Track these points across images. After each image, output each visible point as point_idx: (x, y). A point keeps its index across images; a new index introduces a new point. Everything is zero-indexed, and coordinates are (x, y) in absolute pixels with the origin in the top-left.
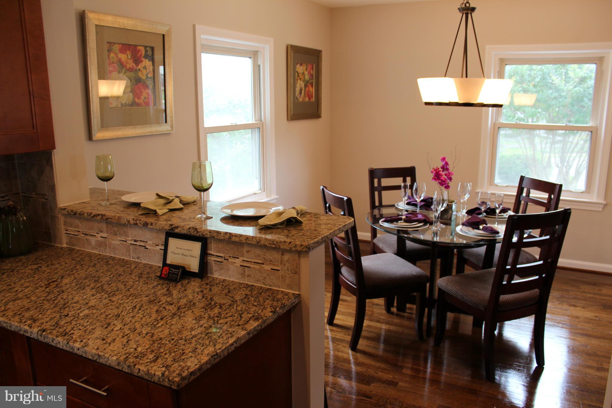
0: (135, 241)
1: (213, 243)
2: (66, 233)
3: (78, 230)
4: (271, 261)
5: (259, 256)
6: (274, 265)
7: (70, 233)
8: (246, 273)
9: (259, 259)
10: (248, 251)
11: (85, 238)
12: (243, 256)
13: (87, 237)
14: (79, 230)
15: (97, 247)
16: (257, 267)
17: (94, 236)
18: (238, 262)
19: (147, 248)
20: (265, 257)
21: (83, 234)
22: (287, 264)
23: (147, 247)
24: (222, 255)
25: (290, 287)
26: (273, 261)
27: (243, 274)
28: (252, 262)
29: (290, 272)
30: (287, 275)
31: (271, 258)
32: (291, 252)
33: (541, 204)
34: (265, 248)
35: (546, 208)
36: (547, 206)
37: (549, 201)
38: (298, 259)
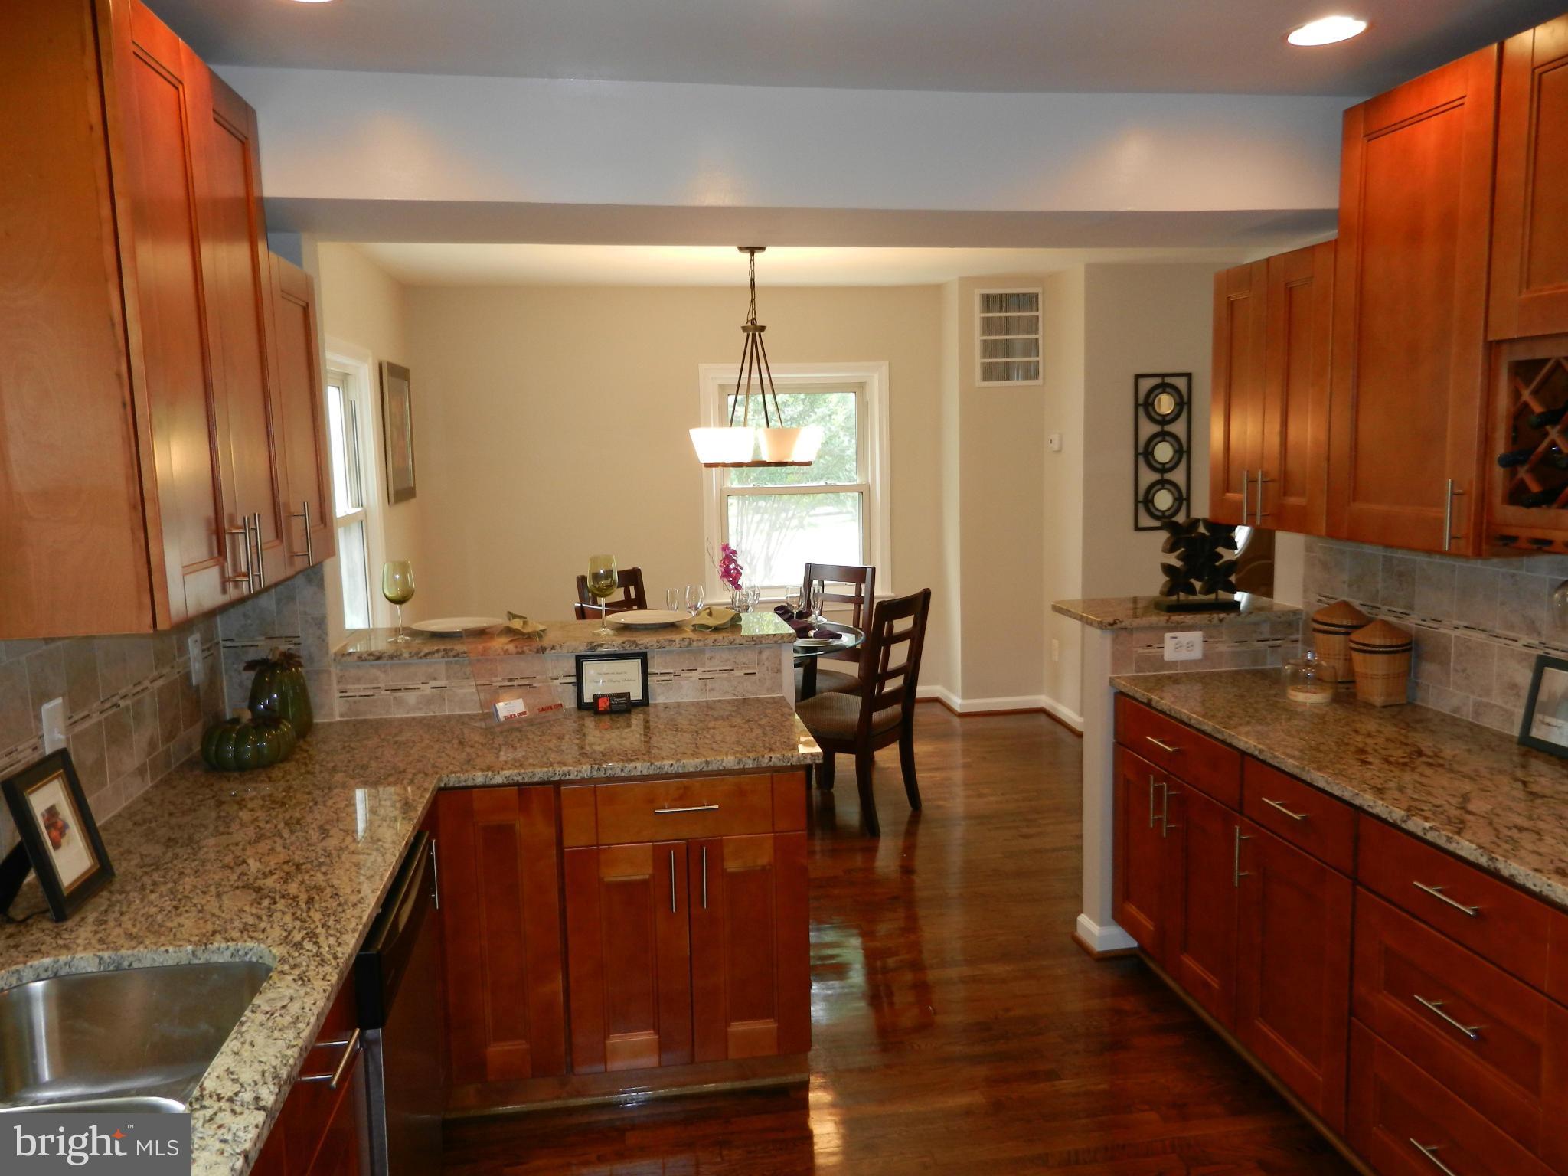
0: (510, 680)
1: (656, 658)
2: (341, 697)
3: (375, 686)
4: (744, 664)
5: (726, 661)
6: (749, 668)
7: (352, 694)
8: (708, 688)
9: (727, 665)
10: (711, 659)
11: (392, 698)
12: (703, 665)
13: (398, 694)
14: (379, 685)
15: (421, 706)
16: (725, 675)
17: (415, 688)
18: (695, 675)
19: (535, 687)
20: (736, 661)
21: (386, 690)
22: (767, 664)
23: (535, 685)
24: (671, 671)
25: (770, 690)
26: (747, 663)
27: (703, 690)
28: (716, 671)
29: (770, 673)
30: (768, 677)
31: (745, 660)
32: (771, 648)
33: (847, 599)
34: (736, 648)
35: (855, 604)
36: (857, 600)
37: (858, 593)
38: (781, 655)
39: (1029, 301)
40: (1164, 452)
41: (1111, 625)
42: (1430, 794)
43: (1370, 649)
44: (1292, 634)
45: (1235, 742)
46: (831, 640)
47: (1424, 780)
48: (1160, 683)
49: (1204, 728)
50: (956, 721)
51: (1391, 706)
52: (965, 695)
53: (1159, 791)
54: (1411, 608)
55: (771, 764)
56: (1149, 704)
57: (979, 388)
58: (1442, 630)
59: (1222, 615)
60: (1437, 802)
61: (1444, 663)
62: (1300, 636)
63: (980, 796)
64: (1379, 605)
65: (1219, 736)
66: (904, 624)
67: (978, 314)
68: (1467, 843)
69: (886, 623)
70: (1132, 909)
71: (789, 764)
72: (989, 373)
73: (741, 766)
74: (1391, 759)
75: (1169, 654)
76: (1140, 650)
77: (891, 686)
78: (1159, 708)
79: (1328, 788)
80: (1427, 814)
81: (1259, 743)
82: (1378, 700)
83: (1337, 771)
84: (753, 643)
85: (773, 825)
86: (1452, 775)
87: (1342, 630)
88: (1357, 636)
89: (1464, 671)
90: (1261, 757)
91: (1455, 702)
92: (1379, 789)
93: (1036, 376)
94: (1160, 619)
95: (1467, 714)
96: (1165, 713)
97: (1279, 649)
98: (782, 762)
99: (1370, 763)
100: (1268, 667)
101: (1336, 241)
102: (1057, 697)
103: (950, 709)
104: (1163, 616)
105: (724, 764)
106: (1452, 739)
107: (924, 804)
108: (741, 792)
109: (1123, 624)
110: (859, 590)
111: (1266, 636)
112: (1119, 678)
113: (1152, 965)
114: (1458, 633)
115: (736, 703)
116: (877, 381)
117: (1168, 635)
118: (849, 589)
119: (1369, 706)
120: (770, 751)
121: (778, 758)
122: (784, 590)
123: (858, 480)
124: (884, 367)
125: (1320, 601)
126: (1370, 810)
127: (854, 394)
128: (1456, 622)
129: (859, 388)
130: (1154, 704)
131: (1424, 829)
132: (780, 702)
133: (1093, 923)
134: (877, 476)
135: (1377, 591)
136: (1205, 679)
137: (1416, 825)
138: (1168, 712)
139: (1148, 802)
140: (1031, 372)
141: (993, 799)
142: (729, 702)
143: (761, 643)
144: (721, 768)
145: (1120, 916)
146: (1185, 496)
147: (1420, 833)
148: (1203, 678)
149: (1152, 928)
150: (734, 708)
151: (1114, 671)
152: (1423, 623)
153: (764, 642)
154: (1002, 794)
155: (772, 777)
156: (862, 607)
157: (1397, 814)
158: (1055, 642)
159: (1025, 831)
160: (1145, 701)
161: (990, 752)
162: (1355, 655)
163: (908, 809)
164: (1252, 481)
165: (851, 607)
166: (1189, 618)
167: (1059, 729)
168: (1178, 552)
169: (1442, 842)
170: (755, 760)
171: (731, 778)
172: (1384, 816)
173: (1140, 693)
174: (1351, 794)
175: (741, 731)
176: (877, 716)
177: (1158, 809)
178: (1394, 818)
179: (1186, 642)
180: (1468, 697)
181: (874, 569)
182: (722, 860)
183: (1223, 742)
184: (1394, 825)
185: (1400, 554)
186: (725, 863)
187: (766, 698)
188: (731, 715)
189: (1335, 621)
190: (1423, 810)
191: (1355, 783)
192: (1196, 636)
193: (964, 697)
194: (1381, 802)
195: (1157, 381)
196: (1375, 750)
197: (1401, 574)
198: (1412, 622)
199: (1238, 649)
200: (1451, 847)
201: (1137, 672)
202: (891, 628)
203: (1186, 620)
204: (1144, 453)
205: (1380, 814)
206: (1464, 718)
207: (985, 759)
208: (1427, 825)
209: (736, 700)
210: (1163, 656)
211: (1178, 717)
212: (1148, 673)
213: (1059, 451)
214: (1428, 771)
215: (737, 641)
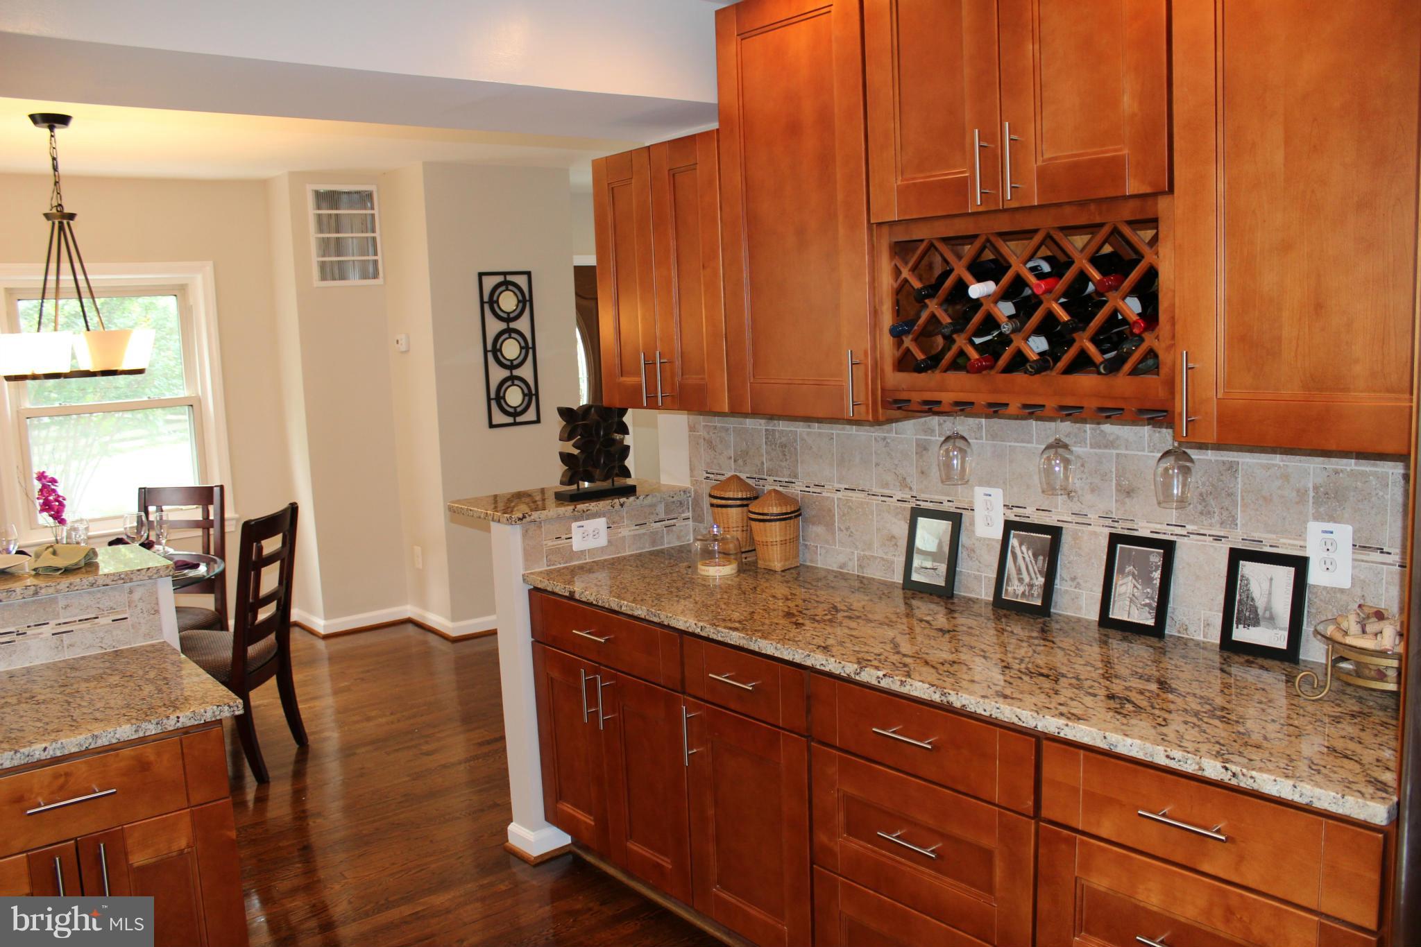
4: (111, 608)
5: (87, 607)
6: (117, 612)
8: (66, 643)
9: (88, 613)
10: (65, 607)
12: (56, 616)
16: (87, 625)
18: (47, 630)
20: (100, 606)
22: (140, 605)
25: (148, 635)
26: (115, 607)
27: (59, 647)
28: (75, 621)
29: (145, 615)
30: (142, 621)
31: (112, 604)
32: (144, 585)
33: (195, 524)
34: (99, 591)
35: (203, 528)
36: (206, 524)
37: (205, 517)
38: (156, 592)
39: (365, 198)
40: (511, 349)
41: (520, 519)
42: (865, 644)
43: (768, 517)
44: (683, 512)
45: (674, 623)
46: (186, 571)
47: (854, 633)
48: (574, 572)
49: (636, 613)
50: (321, 644)
51: (788, 569)
52: (328, 614)
53: (591, 685)
54: (796, 476)
55: (179, 725)
56: (571, 597)
57: (317, 288)
58: (824, 494)
59: (622, 500)
60: (877, 651)
61: (830, 526)
62: (690, 514)
63: (368, 719)
64: (766, 477)
65: (656, 620)
66: (272, 545)
67: (311, 211)
68: (921, 683)
69: (255, 544)
70: (567, 808)
71: (202, 722)
72: (326, 272)
73: (141, 734)
74: (817, 618)
75: (578, 544)
76: (550, 543)
77: (264, 614)
78: (584, 599)
79: (777, 654)
80: (875, 663)
81: (699, 621)
82: (778, 565)
83: (781, 637)
84: (122, 581)
85: (188, 800)
86: (873, 625)
87: (739, 502)
88: (754, 507)
89: (847, 529)
90: (703, 634)
91: (842, 558)
92: (824, 648)
93: (376, 276)
94: (567, 509)
95: (853, 569)
96: (591, 604)
97: (674, 528)
98: (192, 720)
99: (803, 624)
100: (666, 546)
101: (718, 130)
102: (424, 605)
103: (312, 632)
104: (568, 505)
105: (117, 736)
106: (853, 592)
107: (311, 738)
108: (143, 766)
109: (532, 517)
110: (206, 513)
111: (662, 516)
112: (532, 573)
113: (589, 858)
114: (839, 495)
115: (106, 657)
116: (201, 283)
117: (574, 525)
118: (195, 513)
119: (771, 572)
120: (174, 711)
121: (186, 717)
122: (122, 520)
123: (183, 393)
124: (209, 267)
125: (707, 478)
126: (822, 668)
127: (174, 297)
128: (837, 486)
129: (180, 291)
130: (577, 596)
131: (878, 677)
132: (160, 650)
133: (528, 831)
134: (208, 387)
135: (763, 463)
136: (614, 565)
137: (869, 676)
138: (594, 602)
139: (581, 696)
140: (369, 271)
141: (383, 720)
142: (96, 657)
143: (131, 580)
144: (114, 741)
145: (554, 817)
146: (534, 392)
147: (874, 682)
148: (613, 564)
149: (593, 823)
150: (108, 664)
151: (526, 569)
152: (807, 489)
153: (135, 579)
154: (392, 714)
155: (181, 741)
156: (212, 531)
157: (849, 669)
158: (418, 549)
159: (425, 748)
160: (567, 594)
161: (368, 671)
162: (754, 524)
163: (293, 747)
164: (650, 364)
165: (199, 532)
166: (593, 506)
167: (432, 639)
168: (574, 441)
169: (896, 687)
170: (157, 724)
171: (126, 752)
172: (838, 672)
173: (560, 588)
174: (803, 656)
175: (127, 691)
176: (252, 650)
177: (592, 701)
178: (848, 672)
179: (592, 529)
180: (853, 553)
181: (222, 487)
182: (126, 854)
183: (661, 625)
184: (848, 680)
185: (782, 426)
186: (130, 857)
187: (143, 646)
188: (105, 673)
189: (731, 495)
190: (870, 661)
191: (801, 644)
192: (601, 523)
193: (326, 618)
194: (833, 660)
195: (500, 279)
196: (800, 612)
197: (783, 446)
198: (796, 490)
199: (637, 532)
200: (905, 690)
201: (548, 566)
202: (260, 549)
203: (591, 508)
204: (493, 351)
205: (834, 671)
206: (851, 572)
207: (363, 679)
208: (880, 674)
209: (105, 654)
210: (571, 546)
211: (607, 606)
212: (559, 566)
213: (407, 352)
214: (853, 624)
215: (100, 582)
